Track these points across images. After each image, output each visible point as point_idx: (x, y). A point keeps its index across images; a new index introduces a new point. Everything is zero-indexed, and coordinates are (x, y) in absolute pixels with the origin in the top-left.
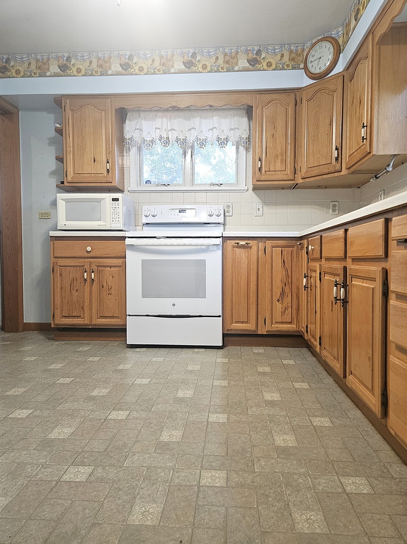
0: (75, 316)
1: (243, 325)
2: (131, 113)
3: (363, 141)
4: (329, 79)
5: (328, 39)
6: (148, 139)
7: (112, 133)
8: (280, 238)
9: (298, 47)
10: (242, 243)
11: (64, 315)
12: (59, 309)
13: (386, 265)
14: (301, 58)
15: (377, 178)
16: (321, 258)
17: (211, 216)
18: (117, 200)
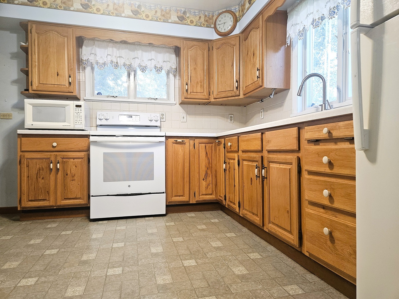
0: (41, 200)
1: (180, 198)
2: (87, 41)
3: (258, 79)
4: (230, 37)
5: (230, 12)
6: (101, 61)
7: (73, 54)
8: (204, 138)
9: (210, 13)
10: (180, 140)
11: (30, 199)
12: (26, 195)
13: (300, 155)
14: (211, 21)
15: (262, 101)
16: (238, 151)
17: (151, 121)
18: (80, 106)
